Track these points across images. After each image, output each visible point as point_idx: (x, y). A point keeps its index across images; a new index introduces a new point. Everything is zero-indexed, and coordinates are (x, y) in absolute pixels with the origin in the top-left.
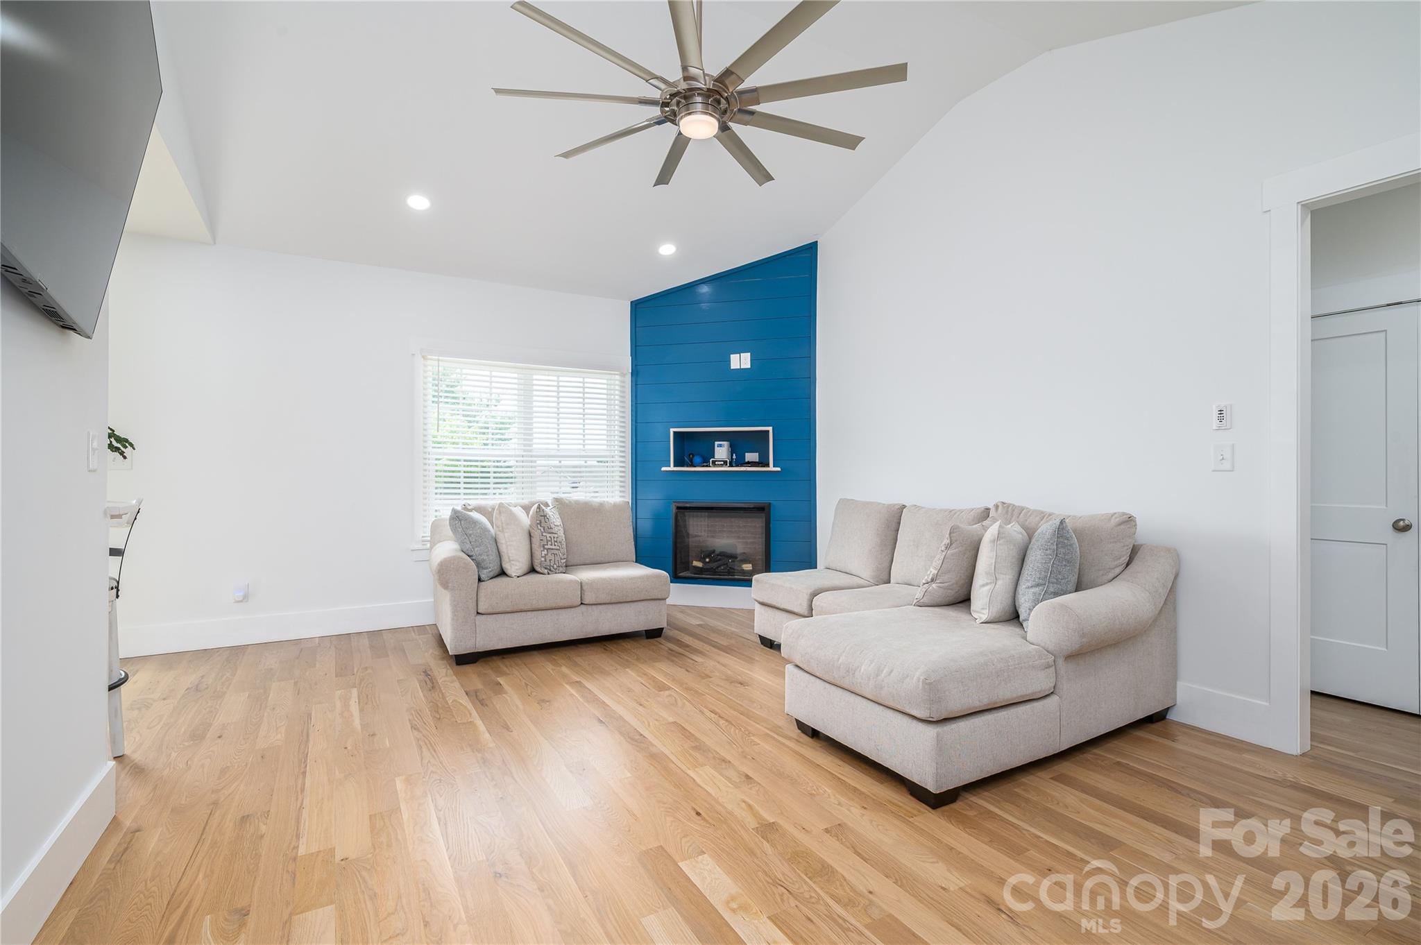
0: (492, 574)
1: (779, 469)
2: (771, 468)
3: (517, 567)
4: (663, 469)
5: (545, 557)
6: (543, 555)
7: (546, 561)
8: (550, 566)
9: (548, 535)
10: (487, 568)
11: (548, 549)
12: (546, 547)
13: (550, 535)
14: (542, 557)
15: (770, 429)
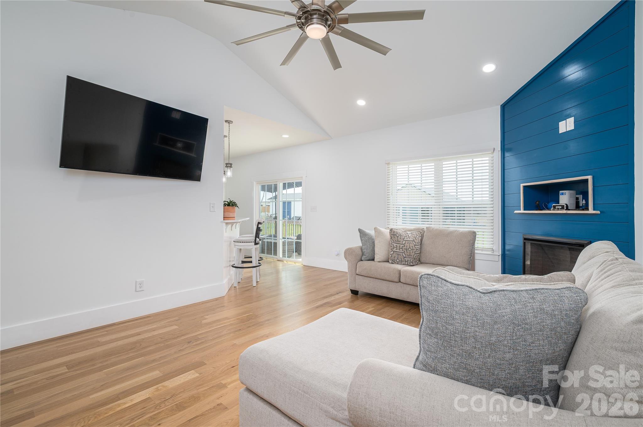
0: (368, 258)
1: (598, 212)
2: (591, 211)
3: (378, 257)
4: (516, 212)
5: (392, 255)
6: (391, 254)
7: (392, 257)
8: (394, 260)
9: (395, 244)
10: (365, 255)
11: (394, 251)
12: (393, 250)
13: (396, 244)
14: (390, 255)
15: (590, 178)
